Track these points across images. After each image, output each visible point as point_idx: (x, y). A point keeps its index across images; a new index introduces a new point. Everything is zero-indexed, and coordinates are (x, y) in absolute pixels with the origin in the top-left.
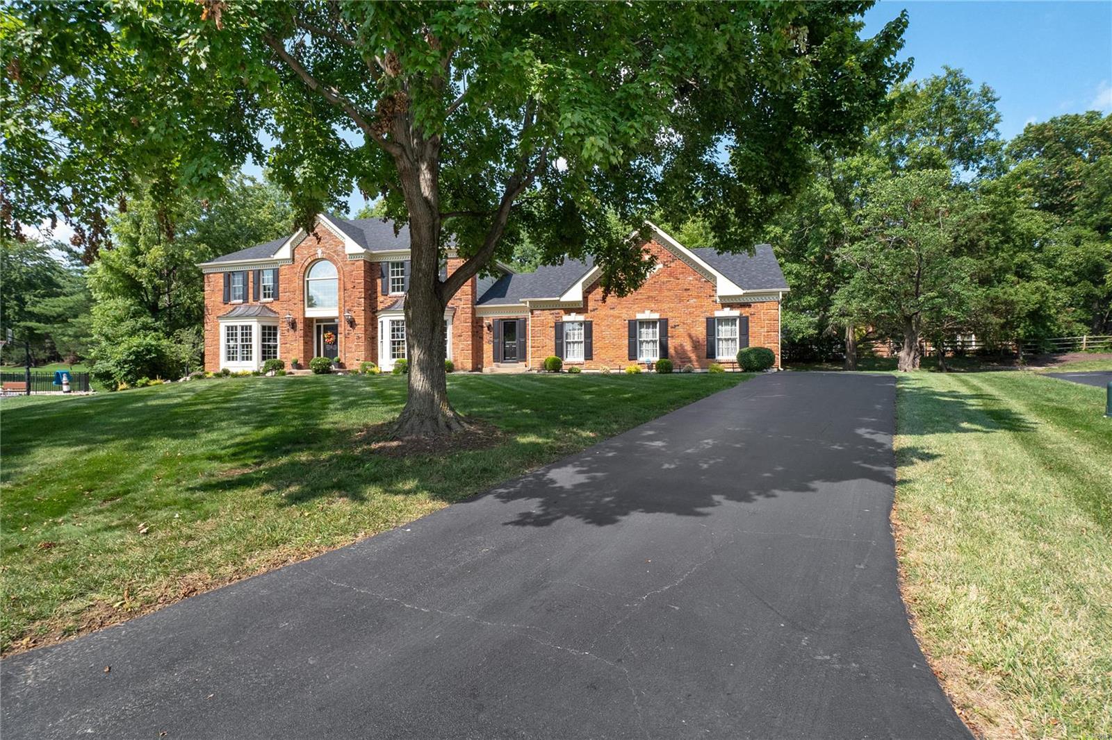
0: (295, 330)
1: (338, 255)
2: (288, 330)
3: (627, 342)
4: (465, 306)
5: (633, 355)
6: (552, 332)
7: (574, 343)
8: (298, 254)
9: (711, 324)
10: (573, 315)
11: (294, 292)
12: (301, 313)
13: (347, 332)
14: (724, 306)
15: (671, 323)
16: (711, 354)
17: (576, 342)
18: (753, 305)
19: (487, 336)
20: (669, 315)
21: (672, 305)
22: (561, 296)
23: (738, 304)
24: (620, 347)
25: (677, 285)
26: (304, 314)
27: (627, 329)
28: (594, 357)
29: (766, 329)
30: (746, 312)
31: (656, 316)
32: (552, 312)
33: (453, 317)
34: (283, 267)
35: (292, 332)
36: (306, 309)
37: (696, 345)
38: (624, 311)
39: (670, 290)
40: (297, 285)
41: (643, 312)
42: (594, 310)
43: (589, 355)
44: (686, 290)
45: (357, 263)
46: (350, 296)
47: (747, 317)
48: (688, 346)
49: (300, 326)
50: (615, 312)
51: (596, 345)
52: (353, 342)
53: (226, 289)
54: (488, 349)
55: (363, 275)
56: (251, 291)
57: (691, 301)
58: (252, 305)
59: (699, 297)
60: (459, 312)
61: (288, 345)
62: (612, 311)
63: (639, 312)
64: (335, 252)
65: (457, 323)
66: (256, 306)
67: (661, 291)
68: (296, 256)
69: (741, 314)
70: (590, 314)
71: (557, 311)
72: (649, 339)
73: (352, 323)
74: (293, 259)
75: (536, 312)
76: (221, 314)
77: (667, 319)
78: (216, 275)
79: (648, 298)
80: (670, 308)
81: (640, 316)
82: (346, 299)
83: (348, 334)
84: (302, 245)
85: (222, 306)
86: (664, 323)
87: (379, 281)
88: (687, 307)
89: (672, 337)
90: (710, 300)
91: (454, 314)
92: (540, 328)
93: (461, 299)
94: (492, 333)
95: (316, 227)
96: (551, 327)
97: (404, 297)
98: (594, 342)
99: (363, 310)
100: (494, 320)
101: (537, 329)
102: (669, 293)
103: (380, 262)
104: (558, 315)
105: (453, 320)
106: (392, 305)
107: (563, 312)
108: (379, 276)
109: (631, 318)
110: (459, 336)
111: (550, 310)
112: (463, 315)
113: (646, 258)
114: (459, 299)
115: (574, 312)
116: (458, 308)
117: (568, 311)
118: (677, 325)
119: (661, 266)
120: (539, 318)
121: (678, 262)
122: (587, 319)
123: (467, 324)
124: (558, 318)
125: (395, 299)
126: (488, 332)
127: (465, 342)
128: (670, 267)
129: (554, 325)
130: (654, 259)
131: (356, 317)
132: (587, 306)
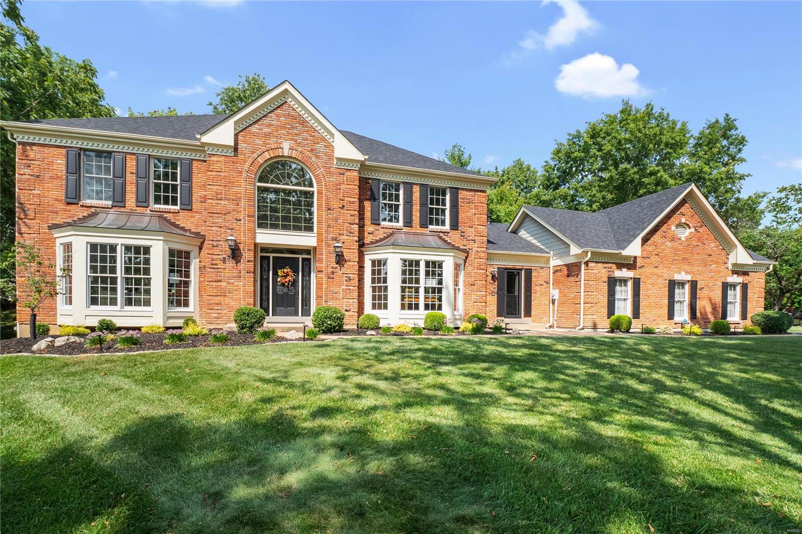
0: (238, 261)
1: (317, 157)
2: (224, 260)
3: (667, 301)
4: (479, 249)
5: (671, 316)
6: (605, 287)
8: (246, 142)
9: (726, 287)
10: (624, 270)
11: (237, 201)
12: (247, 235)
13: (330, 270)
14: (734, 272)
15: (699, 285)
16: (724, 316)
18: (750, 273)
19: (491, 286)
20: (697, 278)
21: (700, 268)
22: (623, 249)
23: (742, 272)
24: (661, 307)
25: (704, 249)
26: (255, 238)
27: (667, 289)
28: (640, 314)
29: (757, 295)
30: (745, 279)
32: (605, 265)
33: (465, 262)
34: (214, 159)
35: (231, 263)
36: (258, 230)
37: (714, 308)
38: (665, 270)
39: (698, 254)
40: (242, 190)
41: (680, 273)
42: (641, 267)
43: (636, 312)
44: (709, 255)
45: (348, 173)
46: (336, 220)
47: (747, 284)
48: (709, 309)
49: (247, 255)
50: (658, 271)
51: (643, 303)
52: (339, 285)
53: (72, 178)
54: (491, 302)
55: (357, 191)
56: (131, 189)
57: (713, 266)
58: (131, 213)
59: (717, 263)
60: (472, 256)
62: (655, 269)
63: (676, 272)
64: (312, 150)
65: (469, 269)
66: (143, 215)
67: (692, 254)
68: (241, 146)
69: (743, 281)
70: (638, 271)
71: (609, 265)
73: (340, 259)
74: (236, 149)
75: (591, 265)
76: (58, 220)
77: (696, 281)
78: (46, 150)
79: (683, 260)
80: (698, 271)
81: (677, 277)
82: (332, 223)
83: (333, 273)
84: (254, 129)
85: (61, 206)
86: (694, 284)
87: (367, 204)
88: (711, 271)
89: (699, 298)
90: (724, 267)
91: (467, 257)
92: (593, 282)
93: (475, 240)
94: (496, 283)
95: (279, 107)
96: (604, 282)
97: (404, 230)
98: (641, 301)
99: (356, 242)
100: (498, 268)
101: (591, 283)
102: (698, 257)
103: (370, 179)
104: (610, 270)
105: (465, 265)
106: (385, 238)
107: (614, 266)
108: (368, 197)
109: (670, 279)
110: (472, 285)
111: (603, 263)
112: (476, 260)
113: (683, 220)
114: (472, 240)
115: (624, 268)
116: (470, 251)
117: (620, 266)
118: (703, 288)
119: (693, 230)
120: (593, 271)
121: (704, 228)
122: (636, 277)
123: (481, 271)
124: (610, 273)
125: (391, 231)
126: (492, 282)
127: (479, 293)
128: (699, 232)
129: (607, 280)
130: (688, 223)
131: (345, 250)
132: (636, 262)
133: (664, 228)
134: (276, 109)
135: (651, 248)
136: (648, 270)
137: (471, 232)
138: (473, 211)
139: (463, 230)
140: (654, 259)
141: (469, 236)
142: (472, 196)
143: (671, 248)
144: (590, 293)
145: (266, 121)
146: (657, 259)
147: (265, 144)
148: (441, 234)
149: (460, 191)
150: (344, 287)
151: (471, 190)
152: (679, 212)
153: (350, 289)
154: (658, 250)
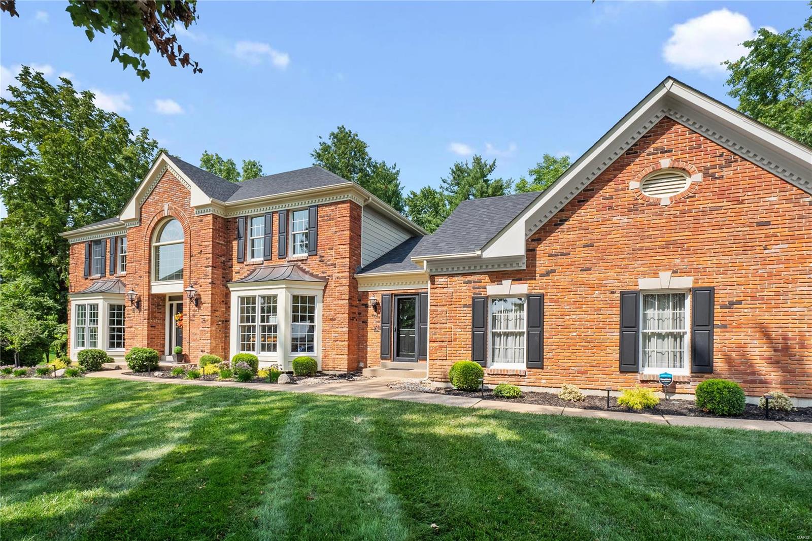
0: (140, 311)
1: (184, 210)
2: (133, 311)
3: (616, 335)
4: (340, 275)
5: (629, 364)
6: (467, 316)
7: (507, 335)
8: (146, 212)
10: (507, 283)
11: (140, 261)
12: (146, 288)
13: (192, 313)
15: (721, 297)
17: (512, 334)
19: (374, 320)
20: (717, 280)
21: (725, 259)
22: (483, 249)
25: (738, 214)
26: (150, 289)
27: (617, 310)
28: (546, 363)
31: (685, 282)
32: (468, 278)
33: (324, 292)
34: (131, 231)
35: (137, 312)
36: (153, 283)
38: (611, 273)
39: (719, 227)
41: (656, 275)
42: (548, 274)
43: (536, 358)
44: (760, 224)
45: (205, 218)
46: (196, 265)
49: (145, 304)
50: (592, 277)
51: (551, 341)
52: (198, 327)
53: (88, 262)
54: (374, 340)
55: (211, 235)
56: (108, 263)
57: (774, 249)
58: (107, 280)
61: (133, 329)
62: (584, 275)
63: (644, 275)
64: (182, 206)
65: (328, 300)
66: (110, 280)
67: (697, 228)
68: (144, 215)
70: (539, 281)
71: (476, 278)
72: (663, 331)
73: (198, 302)
74: (141, 220)
75: (441, 280)
77: (713, 289)
78: (80, 245)
79: (667, 245)
80: (719, 265)
81: (646, 284)
82: (193, 269)
83: (194, 315)
84: (150, 200)
85: (83, 281)
86: (703, 298)
87: (235, 243)
89: (724, 327)
91: (326, 287)
92: (445, 308)
93: (335, 264)
94: (380, 315)
95: (163, 176)
96: (465, 306)
97: (264, 265)
98: (546, 335)
99: (210, 283)
100: (383, 295)
101: (439, 309)
102: (717, 234)
103: (237, 218)
104: (477, 285)
105: (324, 296)
106: (249, 275)
107: (486, 278)
108: (235, 237)
109: (626, 289)
110: (331, 320)
111: (464, 275)
112: (338, 288)
113: (665, 163)
114: (333, 265)
115: (508, 278)
116: (330, 278)
117: (497, 276)
118: (739, 302)
119: (698, 177)
120: (445, 290)
121: (739, 166)
122: (534, 292)
123: (342, 302)
124: (477, 291)
125: (253, 267)
126: (375, 313)
127: (339, 329)
128: (721, 177)
129: (471, 303)
130: (682, 164)
131: (202, 293)
132: (535, 266)
133: (609, 189)
134: (161, 179)
135: (572, 236)
136: (563, 278)
137: (330, 255)
138: (334, 229)
139: (322, 254)
140: (580, 255)
141: (329, 260)
142: (332, 210)
143: (628, 226)
144: (438, 326)
145: (157, 190)
146: (587, 252)
147: (156, 209)
148: (299, 263)
149: (320, 209)
150: (201, 329)
151: (331, 204)
152: (651, 150)
153: (205, 331)
154: (590, 236)
